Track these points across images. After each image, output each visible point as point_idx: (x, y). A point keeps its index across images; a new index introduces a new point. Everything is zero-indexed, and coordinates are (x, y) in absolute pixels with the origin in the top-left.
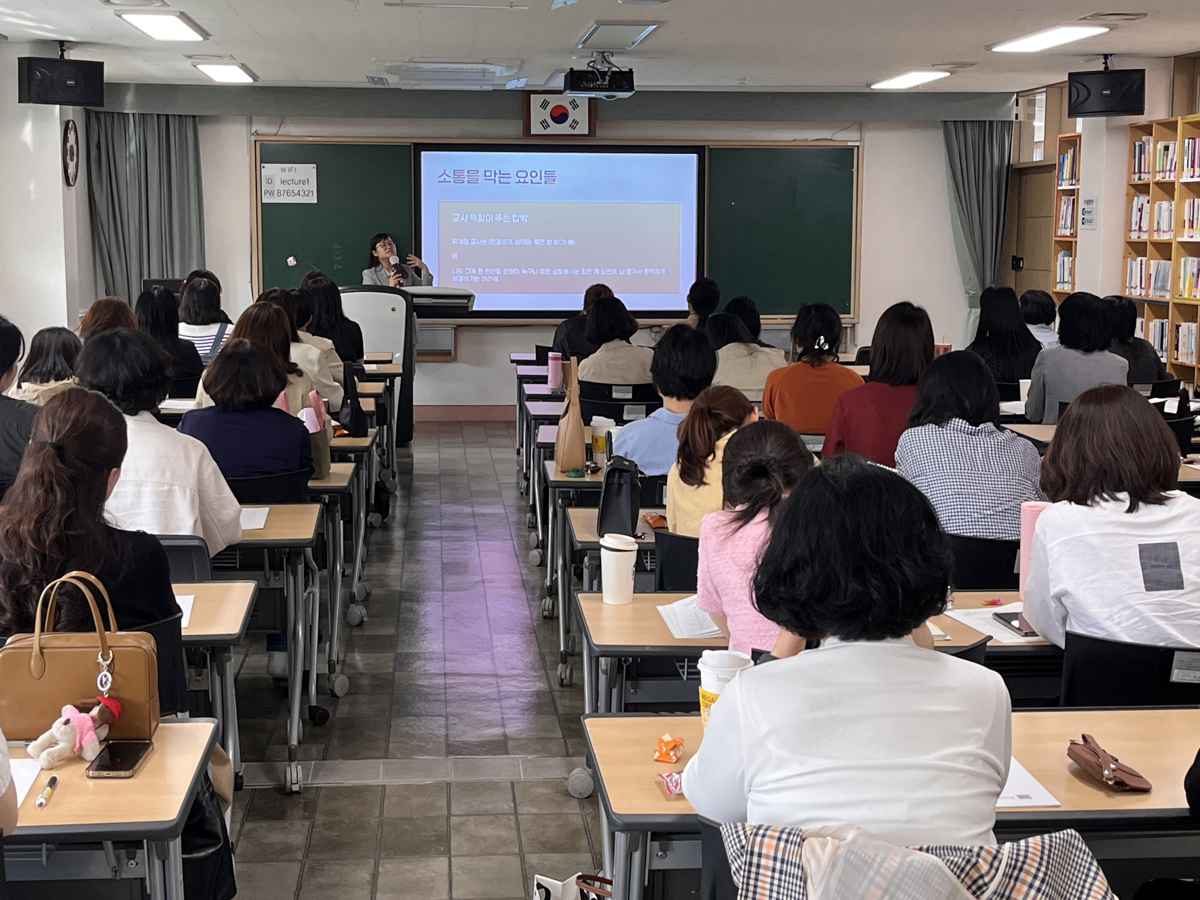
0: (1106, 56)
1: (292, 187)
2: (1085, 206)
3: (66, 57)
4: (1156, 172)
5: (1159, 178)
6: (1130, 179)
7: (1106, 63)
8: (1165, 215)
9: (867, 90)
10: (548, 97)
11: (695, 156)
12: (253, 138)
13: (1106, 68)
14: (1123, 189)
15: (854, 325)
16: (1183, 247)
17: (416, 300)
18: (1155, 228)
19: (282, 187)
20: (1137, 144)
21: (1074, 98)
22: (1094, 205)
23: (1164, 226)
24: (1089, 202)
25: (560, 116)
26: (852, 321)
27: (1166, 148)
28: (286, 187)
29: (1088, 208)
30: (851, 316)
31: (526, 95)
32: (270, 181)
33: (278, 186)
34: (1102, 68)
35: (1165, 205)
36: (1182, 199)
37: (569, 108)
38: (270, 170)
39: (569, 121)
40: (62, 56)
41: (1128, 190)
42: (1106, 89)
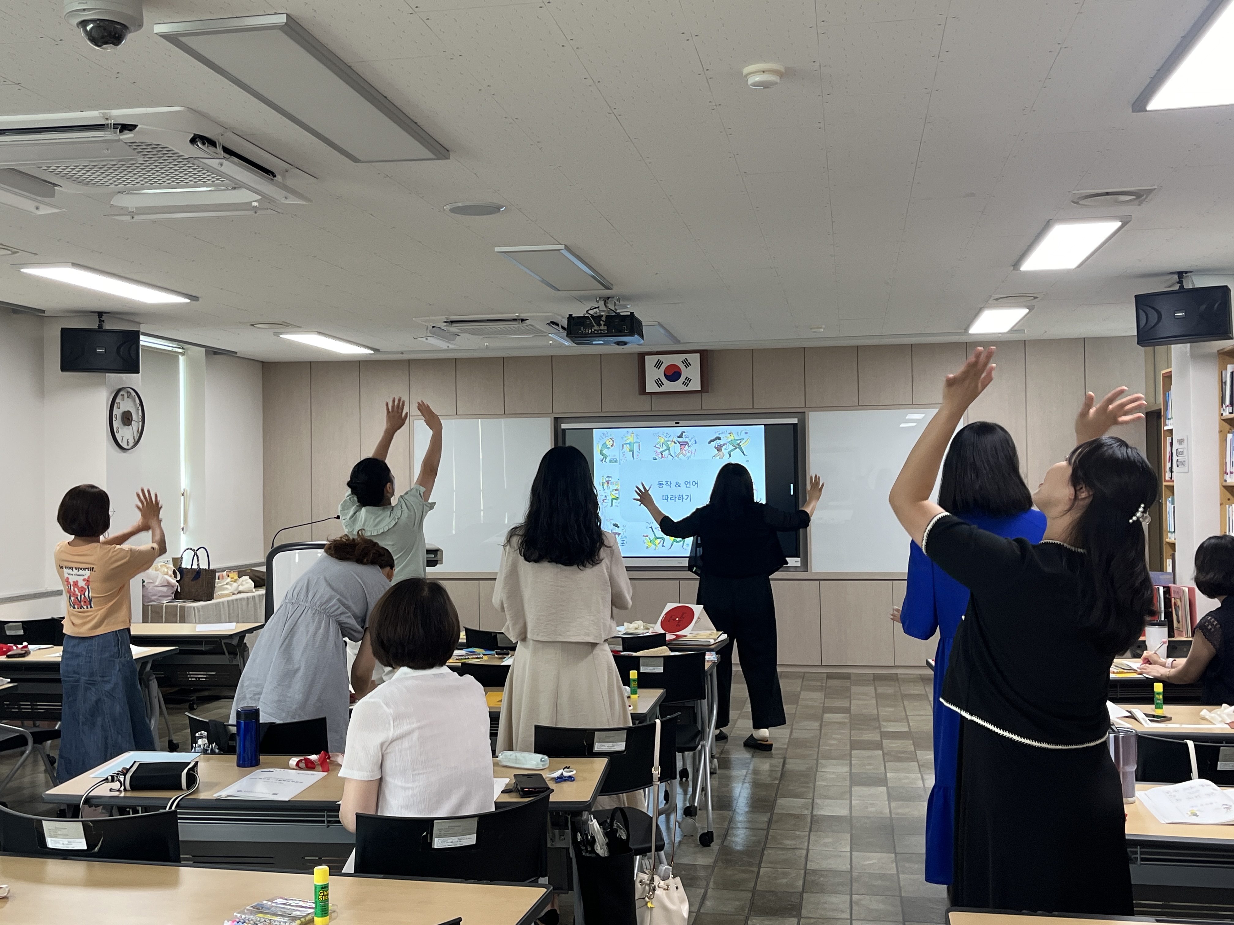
0: (1181, 274)
2: (1179, 445)
6: (1222, 414)
7: (1180, 282)
10: (661, 357)
13: (1181, 287)
14: (1215, 424)
21: (1143, 324)
22: (1185, 445)
24: (1181, 441)
29: (1181, 448)
31: (641, 357)
34: (1176, 287)
37: (682, 367)
39: (682, 379)
40: (100, 326)
41: (1220, 425)
42: (1180, 311)
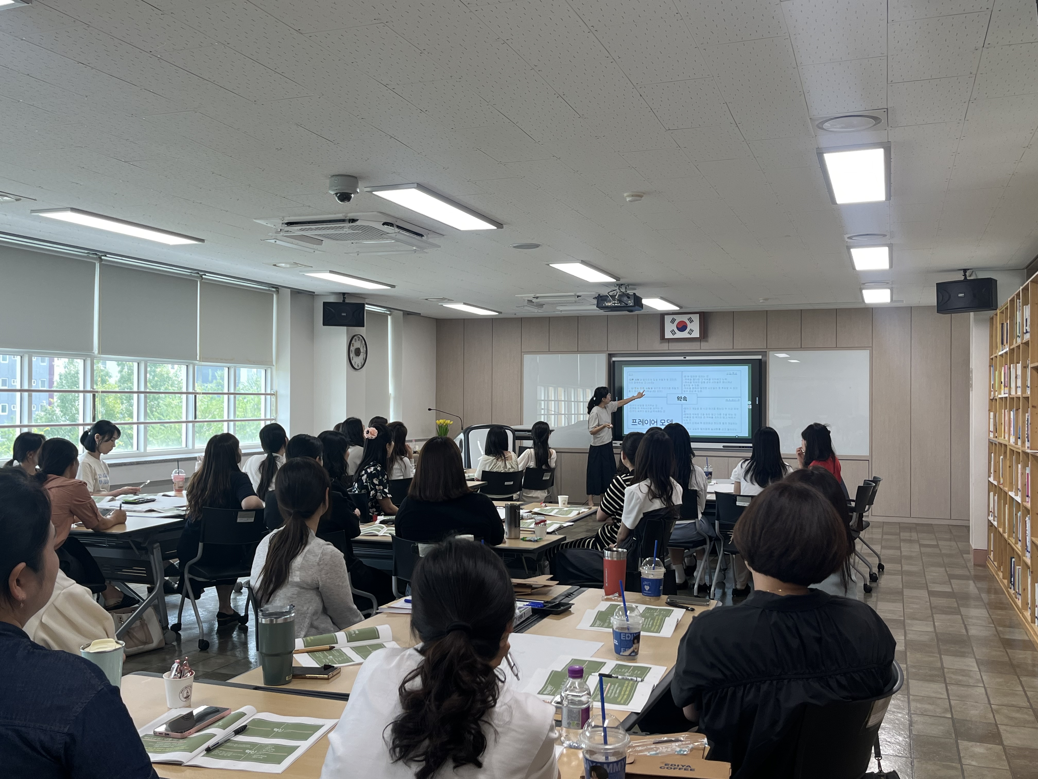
0: (965, 271)
4: (996, 349)
6: (990, 355)
7: (965, 275)
10: (675, 316)
13: (965, 278)
14: (987, 362)
16: (1001, 401)
20: (992, 330)
21: (940, 300)
23: (997, 388)
31: (662, 316)
37: (688, 322)
39: (688, 330)
40: (344, 301)
41: (990, 362)
42: (961, 293)
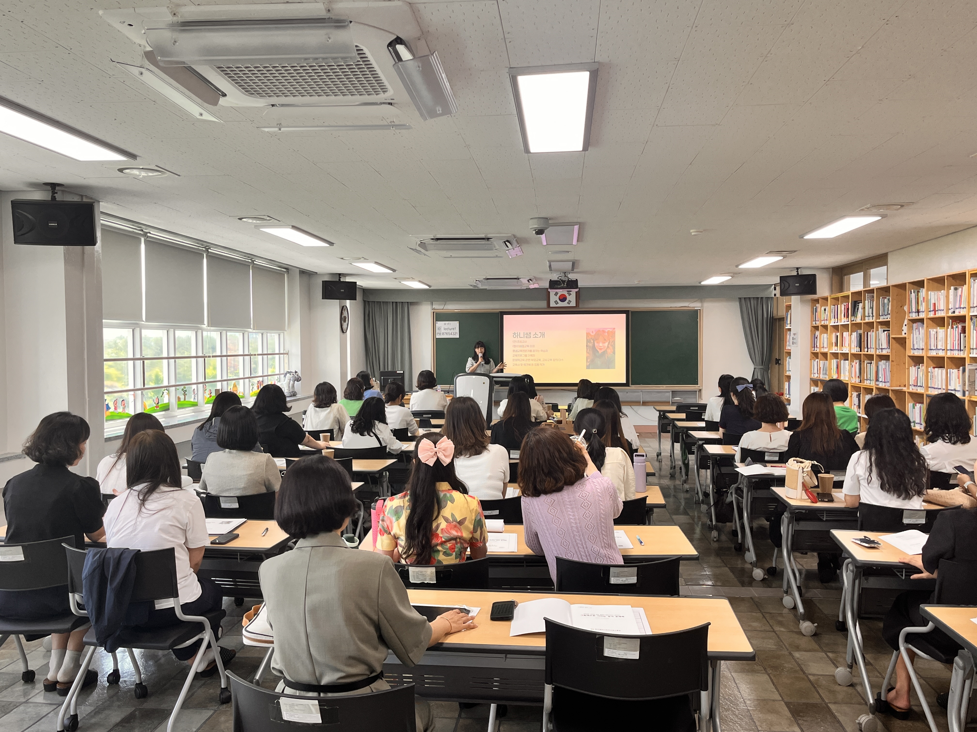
0: (797, 269)
1: (449, 331)
2: (794, 336)
3: (342, 280)
4: (821, 321)
5: (823, 323)
6: (812, 323)
7: (798, 272)
8: (825, 340)
9: (699, 285)
11: (624, 315)
12: (433, 311)
13: (798, 274)
14: (809, 328)
15: (700, 390)
16: (833, 355)
17: (495, 379)
18: (822, 346)
19: (445, 331)
20: (814, 307)
21: (783, 287)
22: (796, 336)
23: (825, 346)
24: (794, 334)
25: (563, 299)
26: (699, 388)
27: (825, 310)
28: (446, 331)
29: (795, 337)
30: (699, 386)
32: (439, 329)
33: (443, 331)
34: (795, 274)
35: (825, 335)
36: (831, 333)
37: (567, 295)
38: (439, 324)
39: (567, 301)
40: (340, 280)
41: (811, 328)
42: (797, 283)
